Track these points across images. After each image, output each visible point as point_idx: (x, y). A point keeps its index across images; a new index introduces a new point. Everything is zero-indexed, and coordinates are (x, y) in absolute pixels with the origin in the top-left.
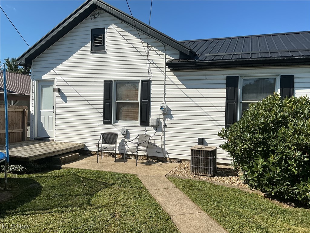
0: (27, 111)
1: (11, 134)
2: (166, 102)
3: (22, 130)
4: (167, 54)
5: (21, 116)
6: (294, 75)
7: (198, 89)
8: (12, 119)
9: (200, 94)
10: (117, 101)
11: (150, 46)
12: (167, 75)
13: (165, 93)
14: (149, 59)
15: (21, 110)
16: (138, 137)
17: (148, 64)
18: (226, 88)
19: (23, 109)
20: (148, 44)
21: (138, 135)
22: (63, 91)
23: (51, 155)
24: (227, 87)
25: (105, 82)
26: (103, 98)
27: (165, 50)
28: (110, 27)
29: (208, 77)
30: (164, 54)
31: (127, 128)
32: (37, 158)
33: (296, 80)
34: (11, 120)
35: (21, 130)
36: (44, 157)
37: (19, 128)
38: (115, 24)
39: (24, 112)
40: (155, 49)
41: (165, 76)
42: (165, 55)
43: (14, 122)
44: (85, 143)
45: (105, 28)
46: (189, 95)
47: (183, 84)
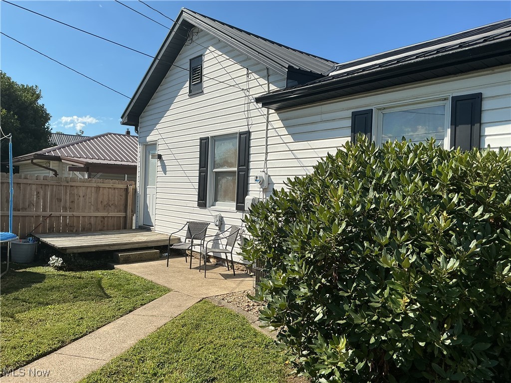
0: (131, 188)
1: (106, 219)
2: (269, 169)
3: (124, 213)
4: (270, 83)
5: (123, 194)
6: (481, 93)
7: (311, 141)
8: (109, 197)
9: (313, 150)
10: (215, 170)
11: (251, 73)
12: (270, 120)
13: (267, 153)
14: (249, 96)
15: (123, 186)
16: (230, 230)
17: (247, 104)
18: (351, 137)
19: (126, 185)
20: (247, 69)
21: (231, 226)
22: (164, 158)
23: (107, 248)
24: (353, 134)
25: (201, 139)
26: (198, 165)
27: (268, 76)
28: (208, 51)
29: (325, 117)
30: (267, 82)
31: (223, 214)
32: (80, 251)
33: (486, 105)
34: (107, 200)
35: (122, 214)
36: (94, 250)
37: (120, 211)
38: (212, 46)
39: (127, 189)
40: (257, 77)
41: (268, 122)
42: (268, 85)
43: (113, 202)
44: (180, 236)
45: (202, 55)
46: (299, 154)
47: (290, 135)
